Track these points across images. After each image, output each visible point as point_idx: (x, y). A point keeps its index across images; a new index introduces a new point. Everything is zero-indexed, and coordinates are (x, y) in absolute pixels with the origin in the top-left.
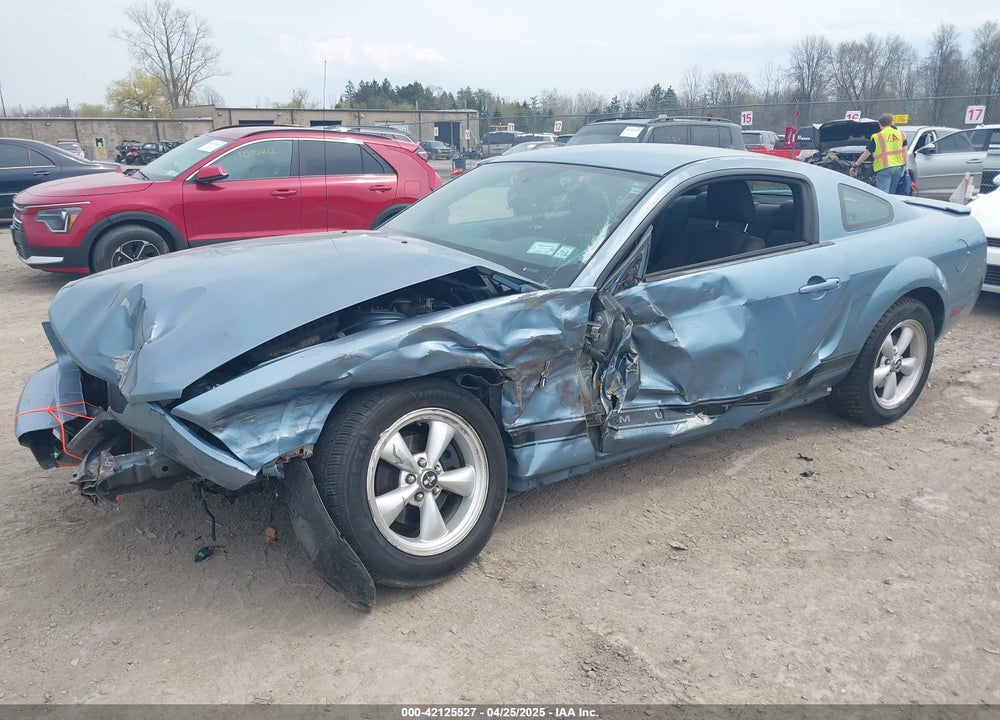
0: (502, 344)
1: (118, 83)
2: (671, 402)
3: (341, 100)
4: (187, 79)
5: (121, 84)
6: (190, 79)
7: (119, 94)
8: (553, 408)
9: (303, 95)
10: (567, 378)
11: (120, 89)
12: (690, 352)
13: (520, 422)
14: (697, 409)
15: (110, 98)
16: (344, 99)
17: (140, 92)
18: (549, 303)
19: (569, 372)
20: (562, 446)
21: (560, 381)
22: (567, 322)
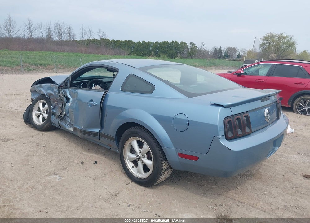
13: (54, 110)
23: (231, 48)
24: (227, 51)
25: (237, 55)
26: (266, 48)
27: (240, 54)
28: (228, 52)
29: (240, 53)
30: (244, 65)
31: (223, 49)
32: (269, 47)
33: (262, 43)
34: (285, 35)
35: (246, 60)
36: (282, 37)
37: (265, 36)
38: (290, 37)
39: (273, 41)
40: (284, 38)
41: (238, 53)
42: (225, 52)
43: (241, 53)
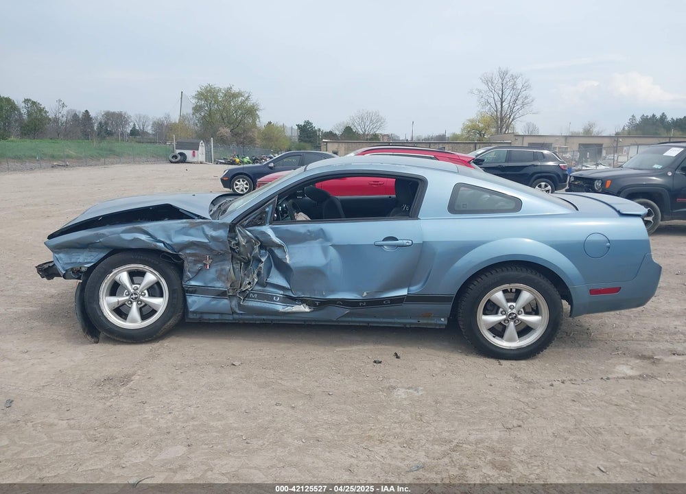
0: (172, 241)
1: (469, 120)
2: (287, 294)
3: (624, 129)
4: (510, 117)
5: (472, 121)
6: (512, 117)
7: (469, 127)
8: (213, 280)
9: (591, 126)
10: (223, 267)
11: (470, 124)
12: (292, 267)
13: (193, 283)
14: (303, 301)
15: (463, 130)
16: (626, 128)
17: (481, 125)
18: (204, 226)
19: (224, 265)
20: (211, 301)
21: (219, 268)
22: (212, 237)
23: (113, 114)
24: (103, 122)
25: (131, 129)
26: (204, 116)
27: (137, 128)
28: (106, 123)
29: (134, 124)
30: (178, 151)
31: (92, 114)
32: (210, 114)
33: (196, 106)
34: (235, 90)
35: (179, 140)
36: (231, 95)
37: (199, 90)
38: (247, 95)
39: (217, 102)
40: (235, 96)
41: (132, 124)
42: (100, 123)
43: (137, 126)
